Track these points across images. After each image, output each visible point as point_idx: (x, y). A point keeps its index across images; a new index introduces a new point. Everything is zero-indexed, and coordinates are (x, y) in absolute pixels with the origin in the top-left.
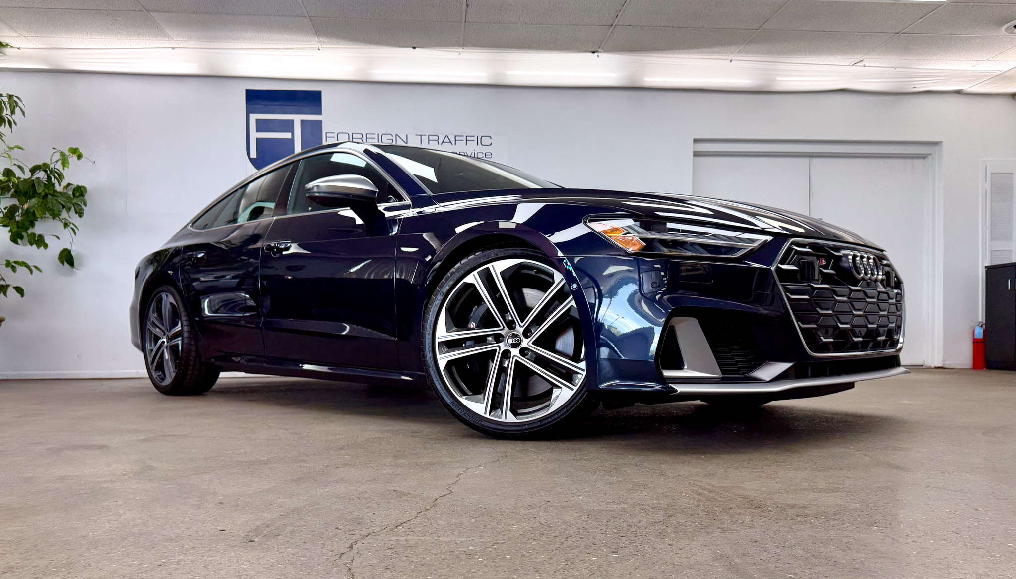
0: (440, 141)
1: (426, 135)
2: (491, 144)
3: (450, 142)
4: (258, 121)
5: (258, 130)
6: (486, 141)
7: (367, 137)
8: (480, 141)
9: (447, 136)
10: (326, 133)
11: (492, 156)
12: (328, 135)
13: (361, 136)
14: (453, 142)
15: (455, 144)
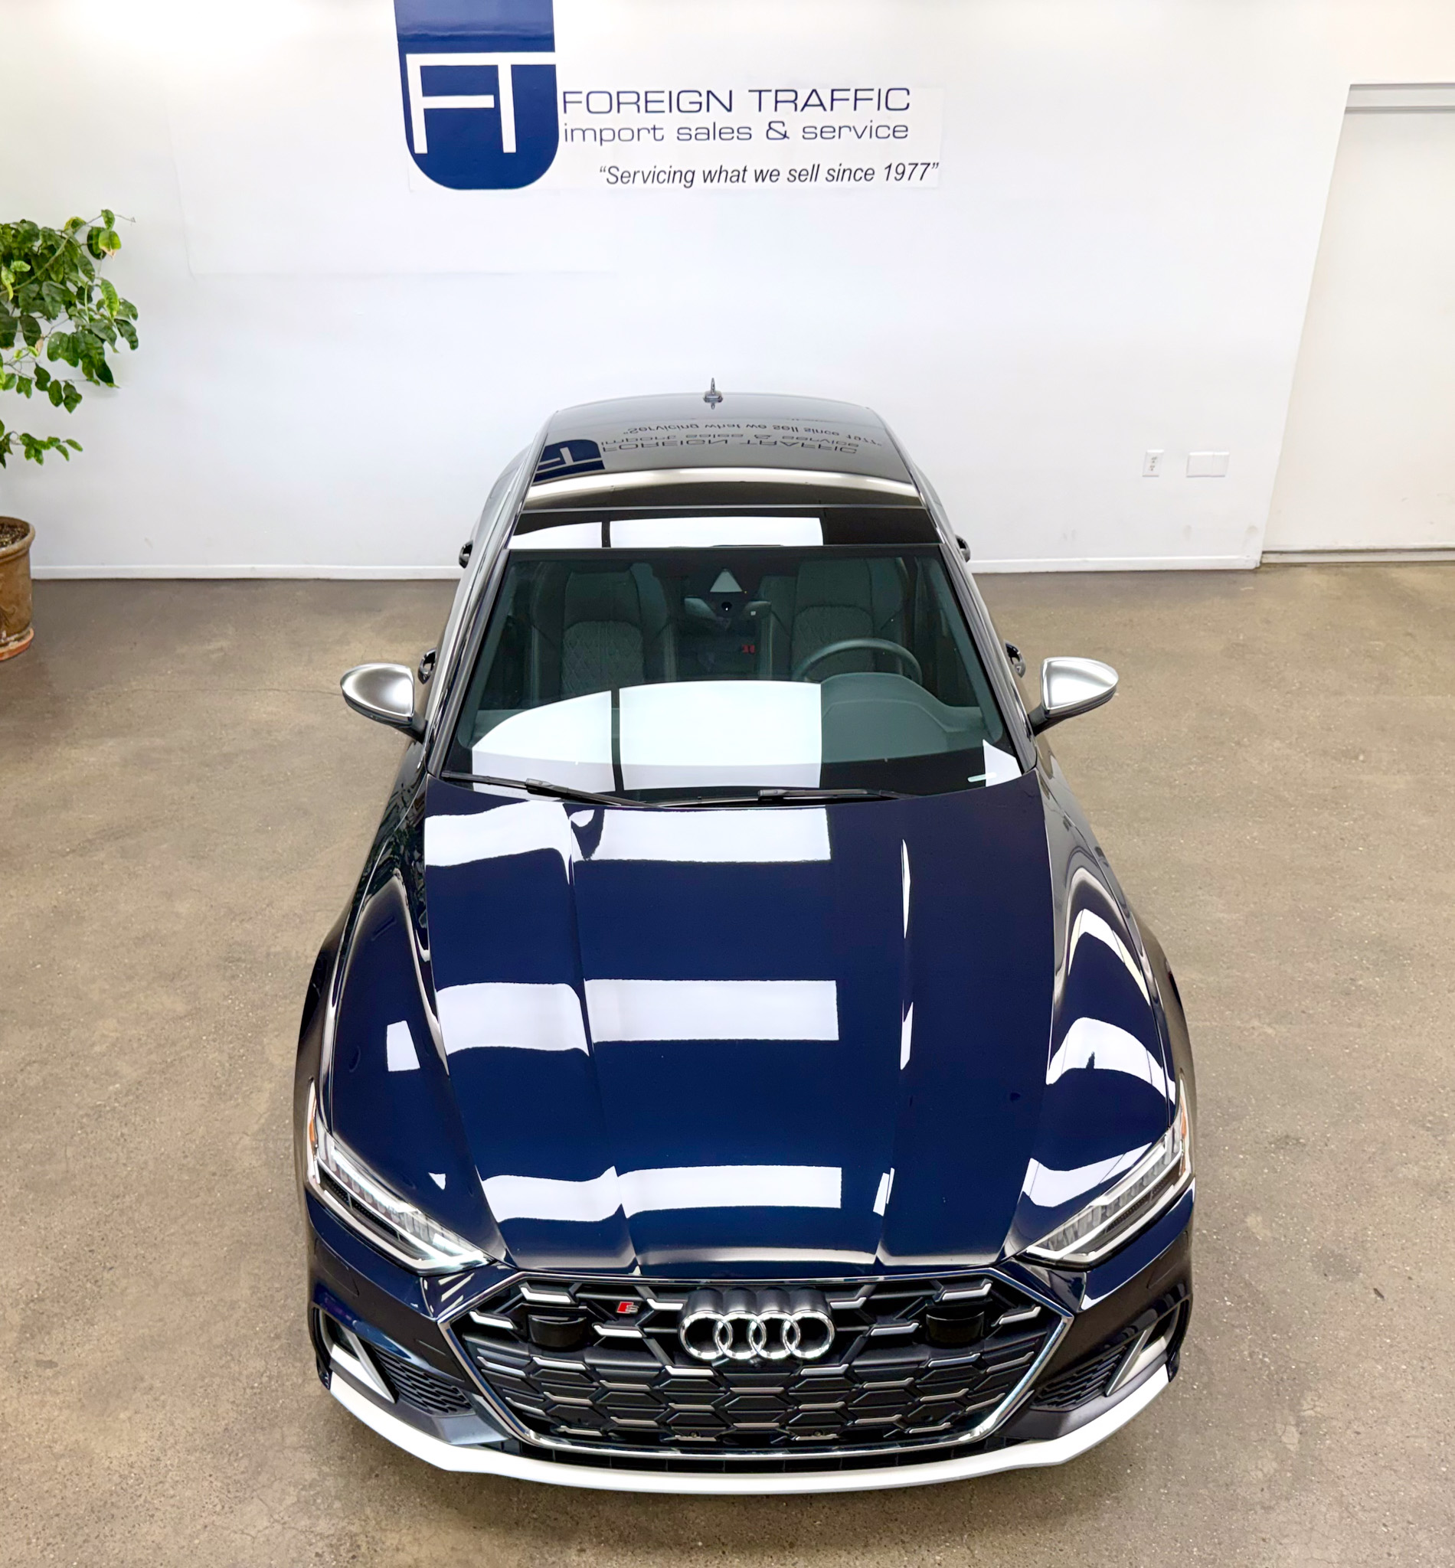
0: (800, 103)
1: (770, 91)
2: (908, 105)
3: (822, 104)
4: (425, 71)
5: (427, 92)
6: (897, 99)
7: (648, 99)
8: (884, 101)
9: (814, 91)
10: (565, 93)
11: (908, 133)
12: (569, 97)
13: (636, 96)
14: (827, 104)
15: (832, 109)
